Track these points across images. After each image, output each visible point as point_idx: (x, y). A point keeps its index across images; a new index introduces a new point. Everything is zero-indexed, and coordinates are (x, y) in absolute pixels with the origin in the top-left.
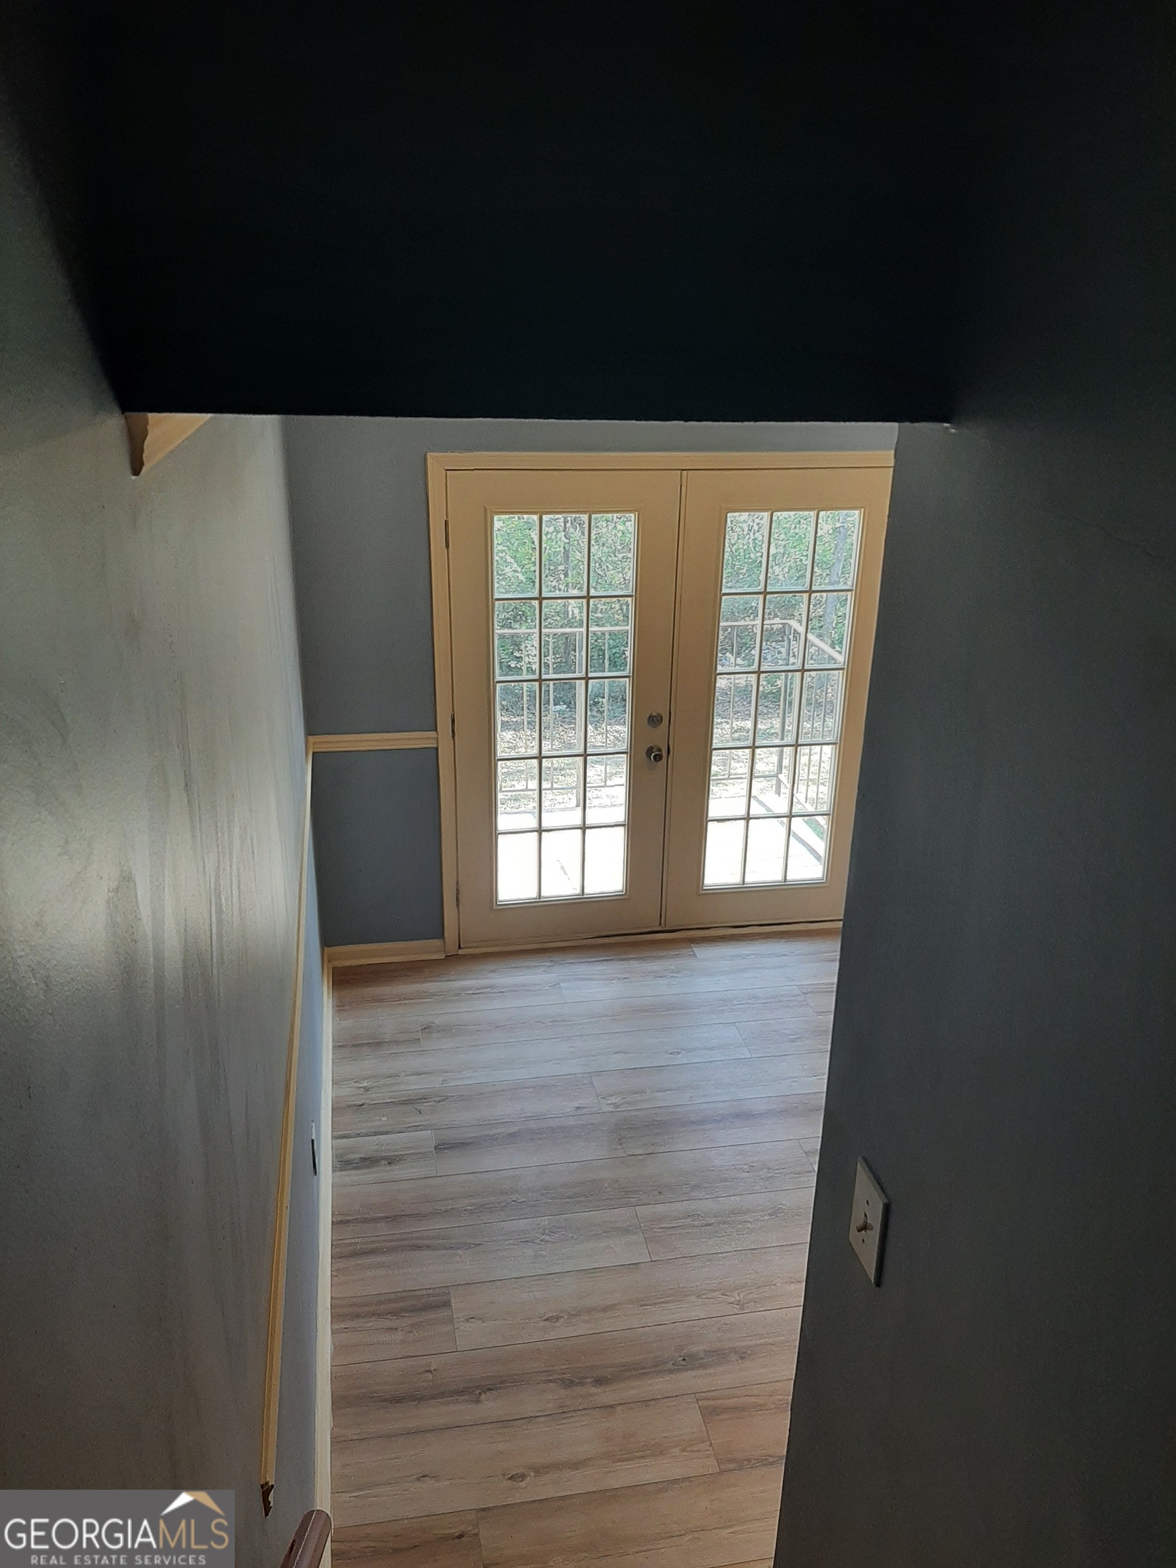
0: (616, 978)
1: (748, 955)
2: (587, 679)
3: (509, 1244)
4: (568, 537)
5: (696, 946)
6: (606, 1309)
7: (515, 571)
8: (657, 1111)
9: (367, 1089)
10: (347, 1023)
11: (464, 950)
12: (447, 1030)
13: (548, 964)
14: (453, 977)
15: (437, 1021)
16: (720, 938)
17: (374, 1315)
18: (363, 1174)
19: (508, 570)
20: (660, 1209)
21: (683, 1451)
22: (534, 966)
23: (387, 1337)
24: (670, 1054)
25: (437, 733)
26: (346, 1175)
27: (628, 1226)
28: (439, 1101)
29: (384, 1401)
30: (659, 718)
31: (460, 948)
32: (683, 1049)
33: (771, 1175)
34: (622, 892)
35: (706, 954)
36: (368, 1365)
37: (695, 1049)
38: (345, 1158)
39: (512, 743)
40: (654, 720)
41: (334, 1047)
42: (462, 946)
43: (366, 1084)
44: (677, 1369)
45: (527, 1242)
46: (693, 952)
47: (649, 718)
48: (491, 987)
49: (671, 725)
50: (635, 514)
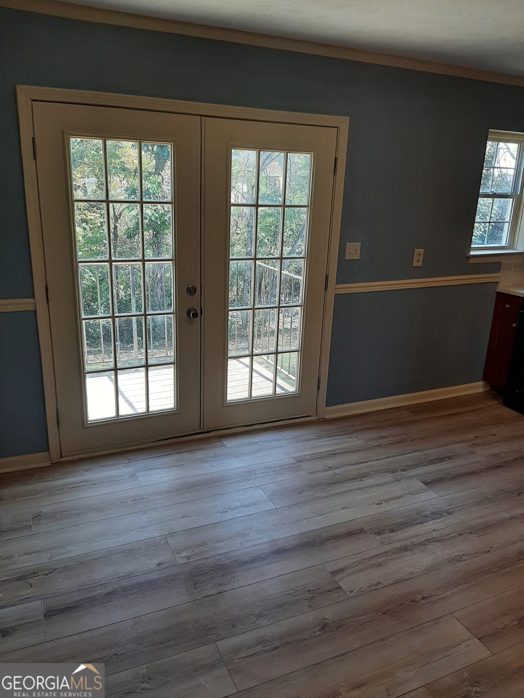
1: (258, 442)
2: (143, 261)
11: (65, 458)
12: (53, 516)
13: (126, 461)
14: (57, 478)
16: (238, 434)
24: (221, 513)
25: (35, 299)
27: (213, 662)
28: (47, 574)
30: (194, 289)
31: (61, 457)
32: (229, 509)
35: (230, 444)
37: (236, 508)
40: (191, 290)
42: (63, 456)
46: (223, 443)
47: (188, 289)
48: (86, 481)
49: (202, 295)
50: (171, 145)
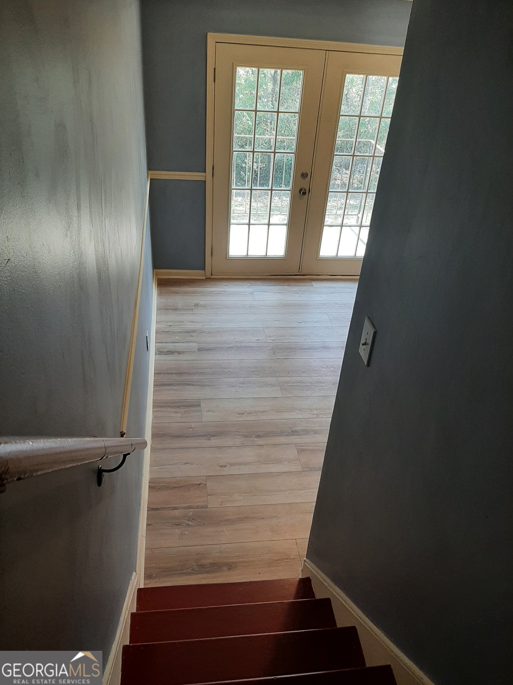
0: (278, 292)
1: (336, 287)
2: (275, 153)
3: (226, 386)
4: (273, 105)
5: (313, 282)
6: (263, 412)
7: (247, 120)
8: (290, 343)
9: (170, 326)
10: (163, 300)
11: (214, 276)
12: (204, 306)
13: (249, 284)
14: (208, 287)
15: (201, 303)
16: (324, 279)
17: (170, 407)
18: (168, 357)
19: (244, 119)
20: (288, 379)
21: (289, 462)
22: (243, 285)
23: (174, 415)
24: (298, 323)
25: (206, 174)
26: (161, 357)
27: (274, 384)
28: (200, 333)
29: (172, 436)
30: (306, 175)
32: (303, 321)
33: (334, 370)
34: (284, 256)
35: (317, 285)
36: (167, 424)
37: (308, 322)
38: (160, 350)
39: (241, 203)
40: (304, 176)
41: (157, 309)
42: (213, 274)
43: (170, 324)
44: (289, 435)
45: (233, 386)
46: (312, 284)
47: (302, 174)
48: (225, 291)
49: (311, 179)
50: (303, 71)
